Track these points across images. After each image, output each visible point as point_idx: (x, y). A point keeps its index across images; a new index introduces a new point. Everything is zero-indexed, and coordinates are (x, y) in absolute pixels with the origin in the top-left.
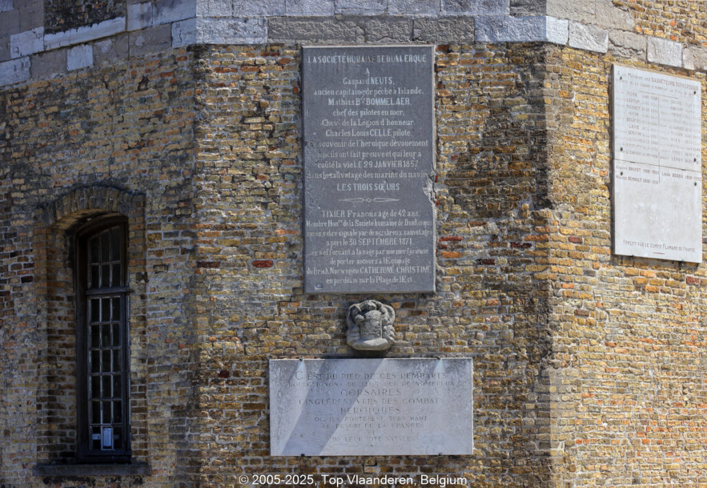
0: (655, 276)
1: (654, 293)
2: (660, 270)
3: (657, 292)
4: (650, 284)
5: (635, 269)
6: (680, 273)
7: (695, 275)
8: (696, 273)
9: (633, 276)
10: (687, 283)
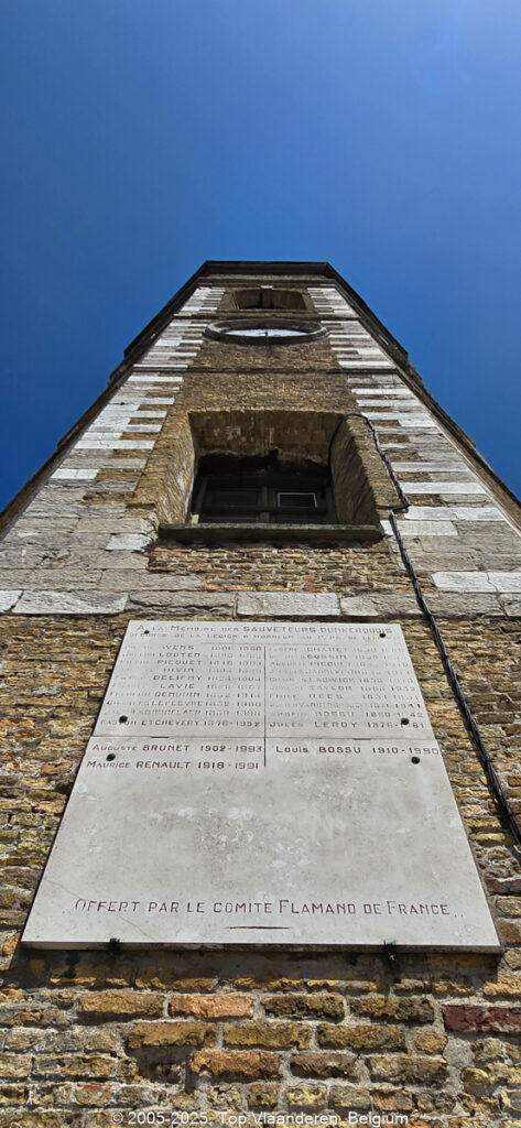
0: (258, 1015)
1: (246, 1079)
2: (283, 988)
3: (266, 1074)
4: (226, 1044)
5: (143, 995)
6: (400, 992)
7: (488, 997)
8: (490, 987)
9: (126, 1018)
10: (448, 1029)
